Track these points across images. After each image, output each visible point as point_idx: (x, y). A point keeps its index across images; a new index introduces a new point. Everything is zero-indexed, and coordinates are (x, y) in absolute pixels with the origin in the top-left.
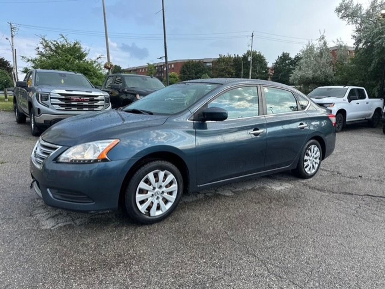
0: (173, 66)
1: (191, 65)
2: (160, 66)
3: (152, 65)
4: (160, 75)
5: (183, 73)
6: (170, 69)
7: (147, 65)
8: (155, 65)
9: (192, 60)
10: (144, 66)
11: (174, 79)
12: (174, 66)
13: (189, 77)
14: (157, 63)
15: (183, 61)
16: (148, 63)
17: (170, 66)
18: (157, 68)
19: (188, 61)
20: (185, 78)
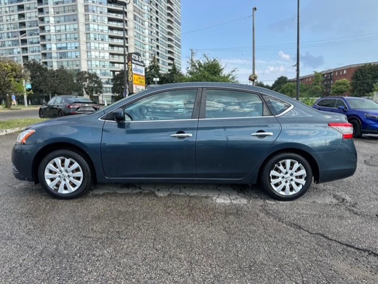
0: (345, 72)
1: (366, 69)
2: (329, 73)
3: (319, 73)
4: (329, 83)
5: (355, 79)
6: (341, 75)
7: (314, 73)
8: (323, 73)
9: (370, 64)
10: (311, 75)
11: (344, 86)
12: (347, 72)
13: (363, 83)
14: (326, 70)
15: (357, 66)
16: (314, 72)
17: (341, 72)
18: (325, 76)
19: (364, 65)
20: (358, 84)
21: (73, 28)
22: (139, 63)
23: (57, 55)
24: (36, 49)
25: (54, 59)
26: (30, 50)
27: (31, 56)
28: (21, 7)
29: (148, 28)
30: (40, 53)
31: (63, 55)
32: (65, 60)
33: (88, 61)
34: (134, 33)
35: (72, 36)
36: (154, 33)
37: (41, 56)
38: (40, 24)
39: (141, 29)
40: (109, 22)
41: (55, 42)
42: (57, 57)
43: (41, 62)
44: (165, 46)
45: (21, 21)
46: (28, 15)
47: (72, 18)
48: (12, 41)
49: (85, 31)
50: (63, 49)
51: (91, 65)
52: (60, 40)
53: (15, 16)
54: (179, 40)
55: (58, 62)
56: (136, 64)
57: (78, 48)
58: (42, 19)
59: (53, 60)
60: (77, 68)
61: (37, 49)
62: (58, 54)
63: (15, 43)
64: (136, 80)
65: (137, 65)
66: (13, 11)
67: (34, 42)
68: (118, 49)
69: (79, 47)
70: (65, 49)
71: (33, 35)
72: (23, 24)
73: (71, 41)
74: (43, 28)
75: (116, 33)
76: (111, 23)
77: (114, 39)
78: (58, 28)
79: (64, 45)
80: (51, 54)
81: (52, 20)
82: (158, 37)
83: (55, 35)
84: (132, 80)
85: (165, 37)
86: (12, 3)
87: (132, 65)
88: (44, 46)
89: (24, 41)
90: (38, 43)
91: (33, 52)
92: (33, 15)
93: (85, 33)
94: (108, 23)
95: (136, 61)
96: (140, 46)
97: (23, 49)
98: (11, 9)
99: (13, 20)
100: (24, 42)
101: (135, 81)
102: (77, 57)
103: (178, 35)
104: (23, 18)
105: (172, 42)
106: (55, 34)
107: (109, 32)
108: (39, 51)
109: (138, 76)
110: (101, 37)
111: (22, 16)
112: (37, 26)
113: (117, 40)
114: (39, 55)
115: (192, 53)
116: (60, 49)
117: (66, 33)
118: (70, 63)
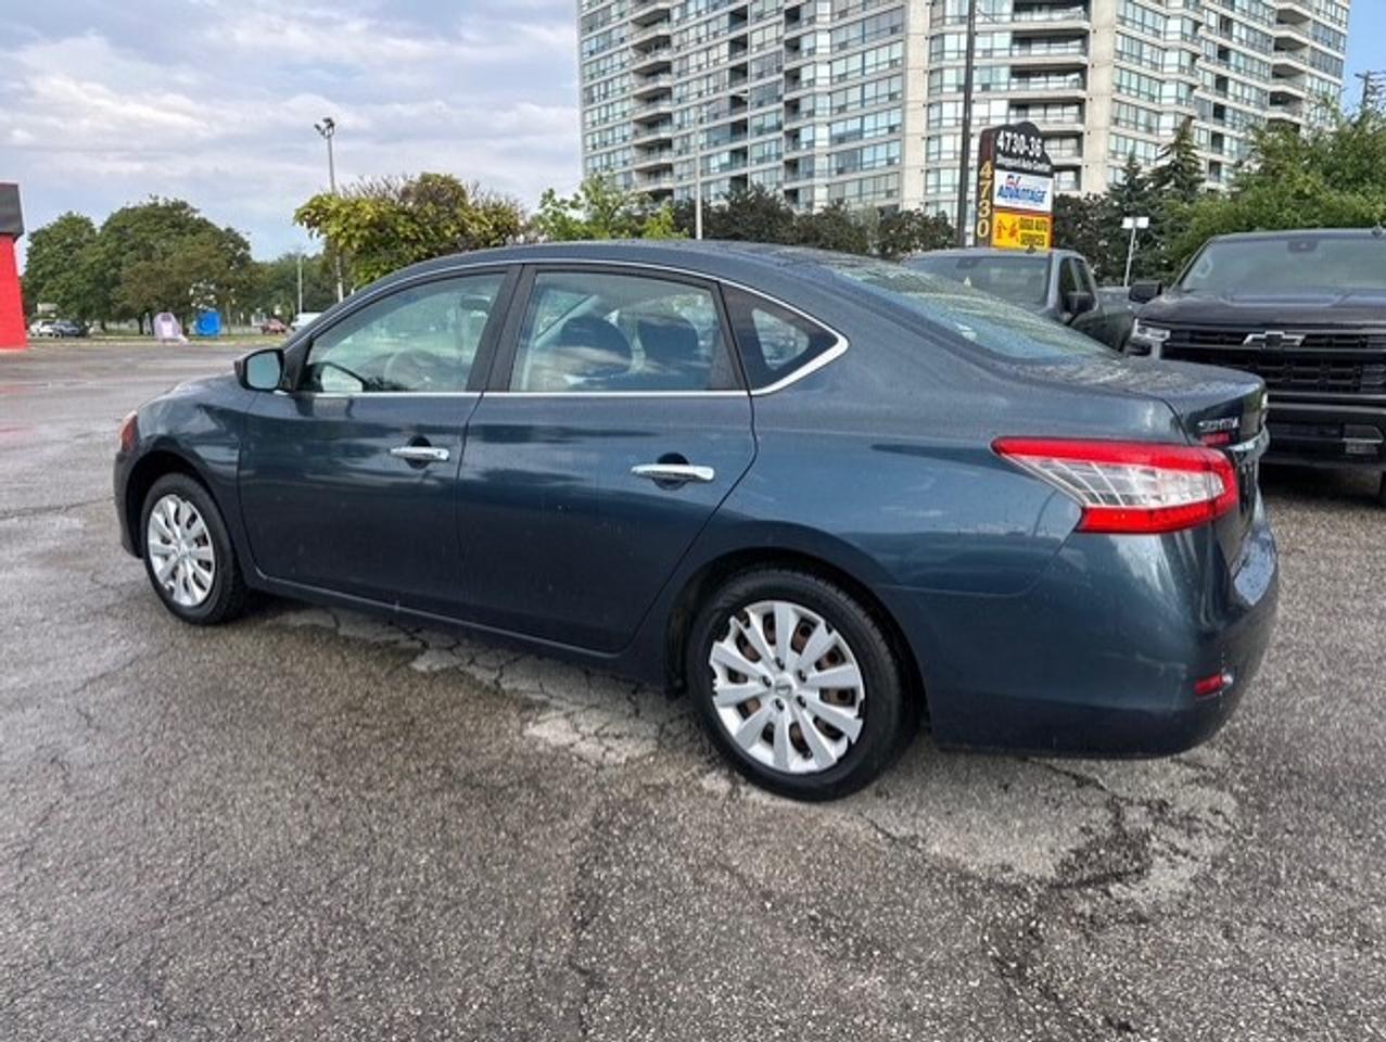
21: (887, 58)
22: (1026, 165)
23: (830, 163)
24: (769, 150)
25: (820, 177)
26: (755, 153)
27: (756, 174)
28: (739, 16)
29: (1184, 11)
30: (781, 163)
31: (848, 162)
32: (854, 176)
33: (928, 171)
34: (1116, 39)
35: (883, 88)
36: (1209, 28)
37: (783, 170)
38: (786, 61)
39: (1148, 22)
40: (1017, 17)
41: (828, 119)
42: (830, 170)
43: (780, 192)
44: (1260, 76)
45: (735, 63)
46: (756, 39)
47: (885, 22)
48: (708, 130)
49: (925, 64)
50: (850, 141)
51: (938, 186)
52: (842, 109)
53: (721, 47)
54: (1335, 39)
55: (832, 188)
56: (1014, 169)
57: (898, 129)
58: (794, 46)
59: (816, 181)
60: (891, 202)
61: (773, 152)
62: (834, 157)
63: (715, 137)
64: (1005, 233)
65: (1016, 175)
66: (715, 34)
67: (767, 125)
68: (1045, 115)
69: (900, 125)
70: (855, 140)
71: (766, 103)
72: (740, 72)
73: (876, 109)
74: (794, 77)
75: (1043, 52)
76: (1025, 17)
77: (1033, 80)
78: (839, 68)
79: (854, 125)
80: (811, 159)
81: (824, 40)
82: (1226, 43)
83: (830, 94)
84: (990, 235)
85: (1264, 34)
86: (715, 7)
87: (992, 177)
88: (794, 135)
89: (740, 128)
90: (779, 127)
91: (760, 160)
92: (771, 34)
93: (925, 72)
94: (1013, 20)
95: (1017, 156)
96: (1138, 91)
97: (734, 152)
98: (713, 27)
99: (716, 61)
100: (740, 133)
101: (999, 237)
102: (890, 162)
103: (1333, 19)
104: (741, 53)
105: (1300, 53)
106: (829, 89)
107: (1016, 53)
108: (779, 156)
109: (1018, 218)
110: (981, 78)
111: (739, 44)
112: (779, 70)
113: (1043, 79)
114: (777, 169)
115: (1366, 93)
116: (841, 139)
117: (865, 79)
118: (868, 186)
